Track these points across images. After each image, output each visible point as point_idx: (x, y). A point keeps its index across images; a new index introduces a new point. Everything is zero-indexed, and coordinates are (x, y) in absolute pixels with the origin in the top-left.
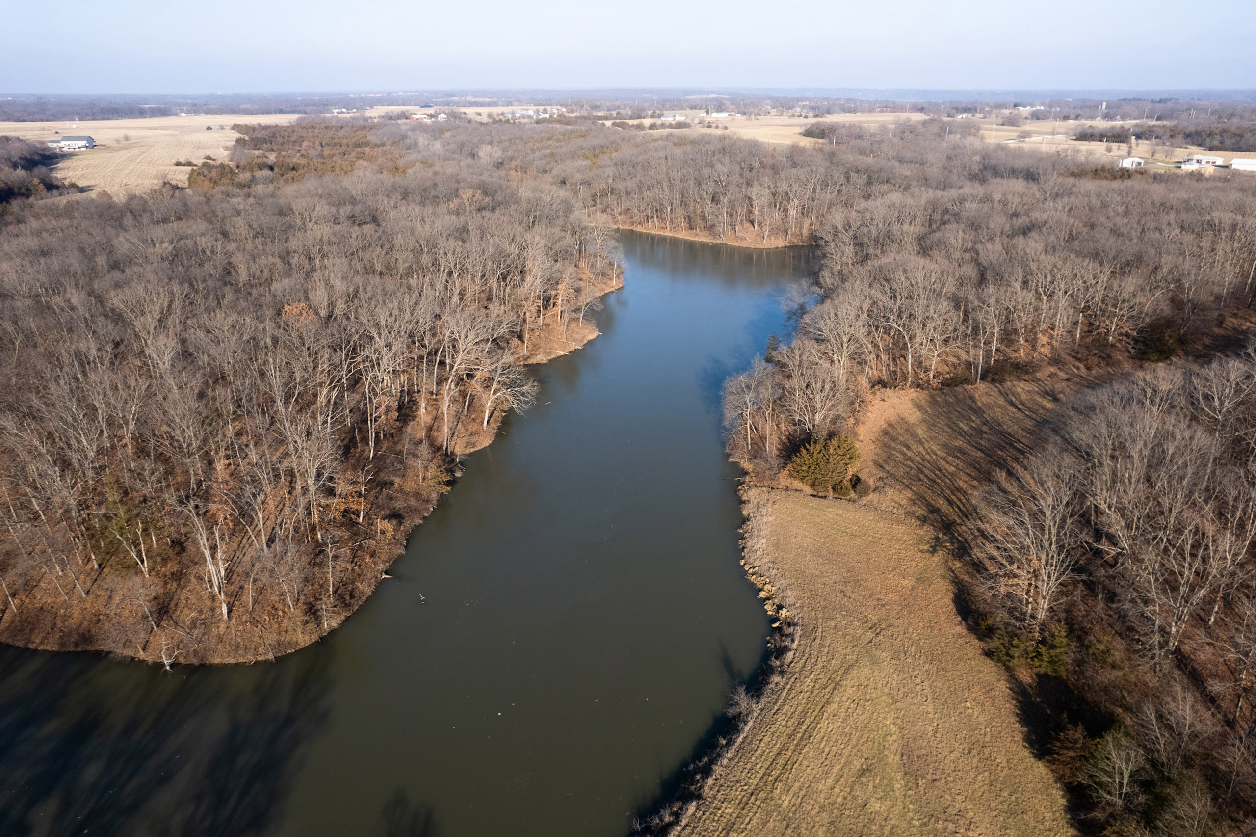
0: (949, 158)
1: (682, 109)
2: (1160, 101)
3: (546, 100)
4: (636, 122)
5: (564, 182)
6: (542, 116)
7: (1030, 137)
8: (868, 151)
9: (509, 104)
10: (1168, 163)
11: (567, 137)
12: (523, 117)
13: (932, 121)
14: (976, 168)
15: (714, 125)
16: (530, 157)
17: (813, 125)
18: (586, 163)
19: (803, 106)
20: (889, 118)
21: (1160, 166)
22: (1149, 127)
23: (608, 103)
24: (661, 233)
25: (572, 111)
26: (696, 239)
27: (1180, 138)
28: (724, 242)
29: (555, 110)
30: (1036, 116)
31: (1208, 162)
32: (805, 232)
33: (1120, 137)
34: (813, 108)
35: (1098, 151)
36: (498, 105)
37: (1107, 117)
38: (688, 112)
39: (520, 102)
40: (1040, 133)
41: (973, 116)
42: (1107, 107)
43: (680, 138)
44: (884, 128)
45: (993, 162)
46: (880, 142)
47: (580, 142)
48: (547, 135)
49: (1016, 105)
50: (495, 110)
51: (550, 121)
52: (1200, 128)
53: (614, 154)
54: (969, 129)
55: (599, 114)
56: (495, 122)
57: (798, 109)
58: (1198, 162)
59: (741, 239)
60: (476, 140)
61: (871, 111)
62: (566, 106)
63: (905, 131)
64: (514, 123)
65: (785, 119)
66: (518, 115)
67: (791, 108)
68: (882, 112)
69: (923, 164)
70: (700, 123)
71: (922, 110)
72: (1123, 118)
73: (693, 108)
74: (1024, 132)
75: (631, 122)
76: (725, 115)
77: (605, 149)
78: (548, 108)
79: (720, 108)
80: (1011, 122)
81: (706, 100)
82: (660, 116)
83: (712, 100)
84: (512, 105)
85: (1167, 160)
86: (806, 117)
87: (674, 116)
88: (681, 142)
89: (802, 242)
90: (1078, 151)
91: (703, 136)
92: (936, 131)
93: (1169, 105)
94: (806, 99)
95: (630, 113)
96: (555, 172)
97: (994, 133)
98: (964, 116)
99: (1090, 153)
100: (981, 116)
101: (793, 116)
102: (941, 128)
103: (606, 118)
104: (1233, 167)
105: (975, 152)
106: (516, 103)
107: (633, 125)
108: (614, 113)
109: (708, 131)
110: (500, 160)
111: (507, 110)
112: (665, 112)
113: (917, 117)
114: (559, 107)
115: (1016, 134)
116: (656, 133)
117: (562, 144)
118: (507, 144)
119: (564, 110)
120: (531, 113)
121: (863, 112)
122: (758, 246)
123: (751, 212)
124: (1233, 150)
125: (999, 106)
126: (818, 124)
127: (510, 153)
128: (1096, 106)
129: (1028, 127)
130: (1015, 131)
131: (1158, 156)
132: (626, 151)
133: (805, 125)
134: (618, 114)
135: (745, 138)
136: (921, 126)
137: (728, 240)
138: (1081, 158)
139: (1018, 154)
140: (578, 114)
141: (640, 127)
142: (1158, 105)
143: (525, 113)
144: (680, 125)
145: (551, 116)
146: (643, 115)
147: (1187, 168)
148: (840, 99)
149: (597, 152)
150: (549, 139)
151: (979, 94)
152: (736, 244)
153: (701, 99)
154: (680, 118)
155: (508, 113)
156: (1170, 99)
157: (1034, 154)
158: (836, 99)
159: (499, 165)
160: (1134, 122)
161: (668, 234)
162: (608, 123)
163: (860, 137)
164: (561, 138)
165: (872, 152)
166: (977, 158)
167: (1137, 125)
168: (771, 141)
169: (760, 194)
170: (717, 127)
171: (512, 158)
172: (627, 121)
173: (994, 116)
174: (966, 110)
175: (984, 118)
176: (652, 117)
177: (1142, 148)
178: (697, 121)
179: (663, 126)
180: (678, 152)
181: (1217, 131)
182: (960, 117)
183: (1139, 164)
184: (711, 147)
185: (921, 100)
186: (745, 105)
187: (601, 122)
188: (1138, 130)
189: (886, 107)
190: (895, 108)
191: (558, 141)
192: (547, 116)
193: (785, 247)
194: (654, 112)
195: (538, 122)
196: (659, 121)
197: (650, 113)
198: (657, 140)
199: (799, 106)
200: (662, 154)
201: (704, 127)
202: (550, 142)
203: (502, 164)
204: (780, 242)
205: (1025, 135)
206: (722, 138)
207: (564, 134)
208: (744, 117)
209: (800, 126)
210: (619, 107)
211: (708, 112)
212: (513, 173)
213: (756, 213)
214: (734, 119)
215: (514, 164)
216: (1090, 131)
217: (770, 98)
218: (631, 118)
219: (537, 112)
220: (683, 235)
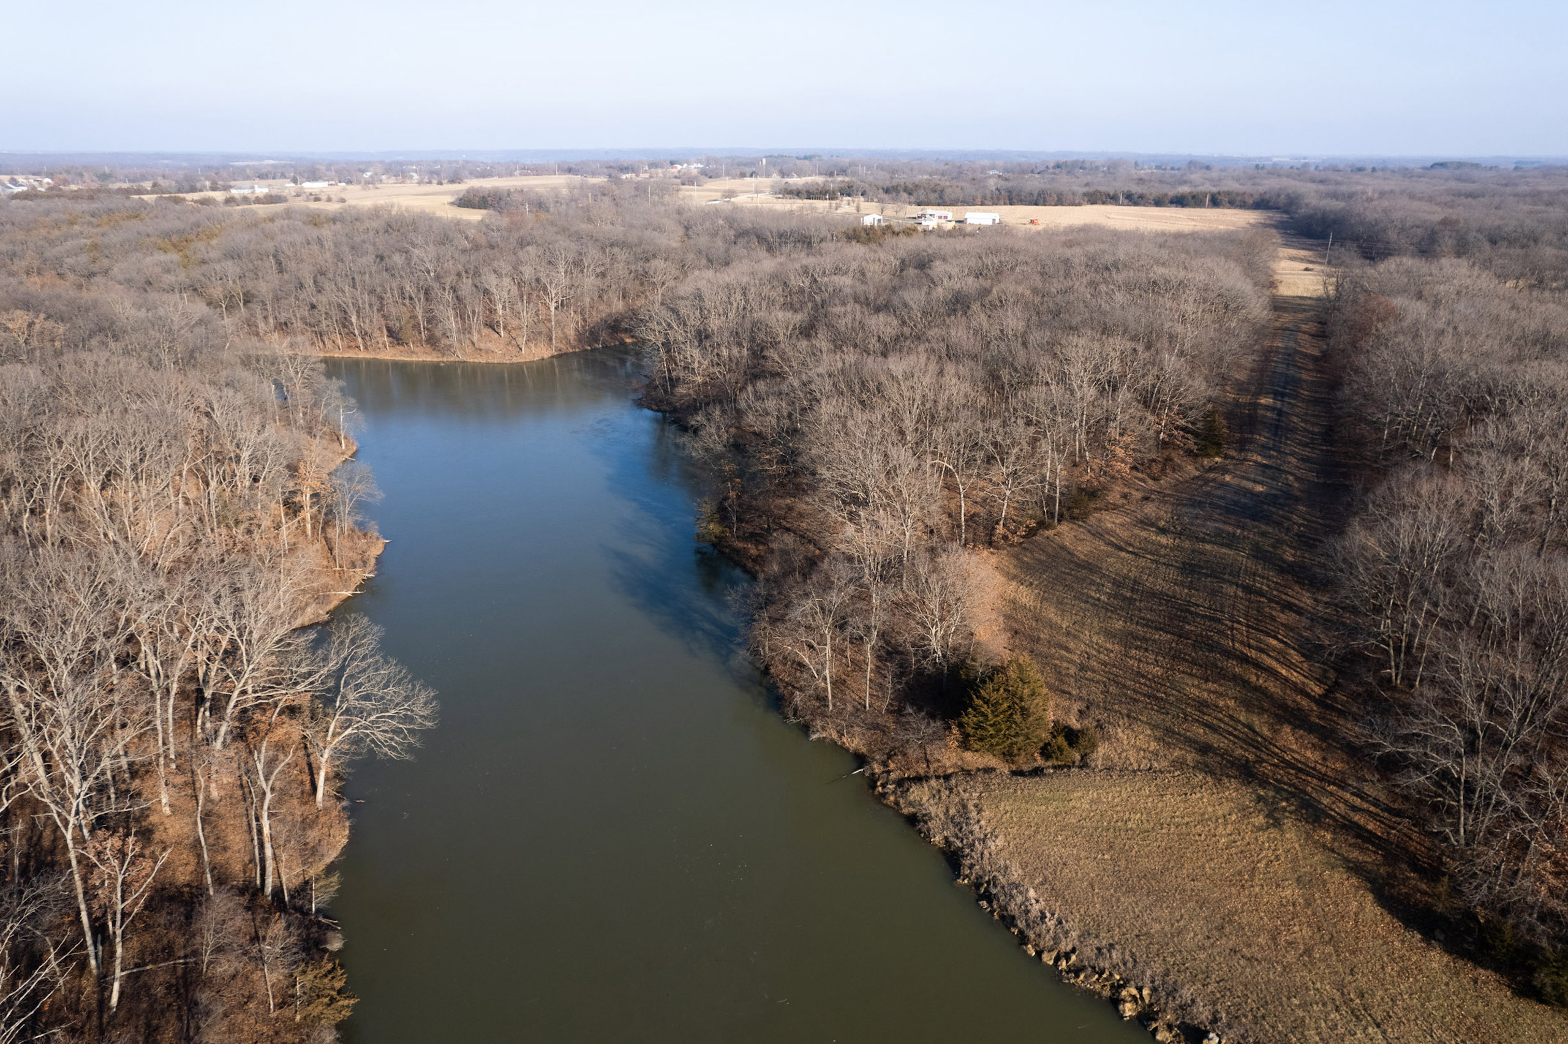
4: (195, 196)
6: (17, 190)
10: (904, 219)
15: (324, 198)
19: (420, 172)
21: (902, 223)
24: (351, 354)
25: (65, 182)
26: (414, 359)
28: (462, 358)
30: (708, 174)
31: (940, 218)
32: (571, 333)
33: (825, 194)
37: (783, 174)
38: (260, 180)
40: (739, 191)
41: (639, 175)
49: (669, 162)
51: (42, 195)
52: (890, 184)
53: (212, 242)
55: (121, 186)
58: (931, 217)
59: (487, 352)
62: (49, 175)
65: (413, 187)
67: (406, 173)
70: (298, 195)
74: (719, 191)
76: (325, 184)
79: (314, 176)
80: (691, 181)
81: (274, 164)
82: (227, 186)
85: (901, 215)
87: (253, 188)
89: (573, 347)
94: (404, 163)
97: (689, 194)
101: (418, 181)
103: (140, 192)
104: (969, 221)
108: (147, 185)
112: (229, 181)
116: (251, 210)
117: (105, 229)
119: (49, 180)
122: (515, 360)
126: (466, 191)
133: (457, 192)
134: (155, 185)
136: (609, 189)
137: (462, 354)
141: (210, 203)
145: (34, 189)
146: (198, 185)
147: (929, 223)
152: (482, 360)
153: (262, 163)
154: (260, 189)
160: (817, 178)
161: (362, 355)
167: (824, 182)
170: (329, 200)
172: (180, 195)
176: (215, 188)
177: (863, 204)
178: (289, 192)
179: (249, 200)
187: (136, 197)
192: (25, 189)
193: (553, 357)
194: (212, 182)
196: (234, 194)
197: (206, 182)
204: (541, 352)
205: (724, 195)
208: (355, 186)
209: (452, 193)
213: (500, 313)
214: (342, 189)
216: (793, 188)
218: (181, 190)
220: (390, 354)
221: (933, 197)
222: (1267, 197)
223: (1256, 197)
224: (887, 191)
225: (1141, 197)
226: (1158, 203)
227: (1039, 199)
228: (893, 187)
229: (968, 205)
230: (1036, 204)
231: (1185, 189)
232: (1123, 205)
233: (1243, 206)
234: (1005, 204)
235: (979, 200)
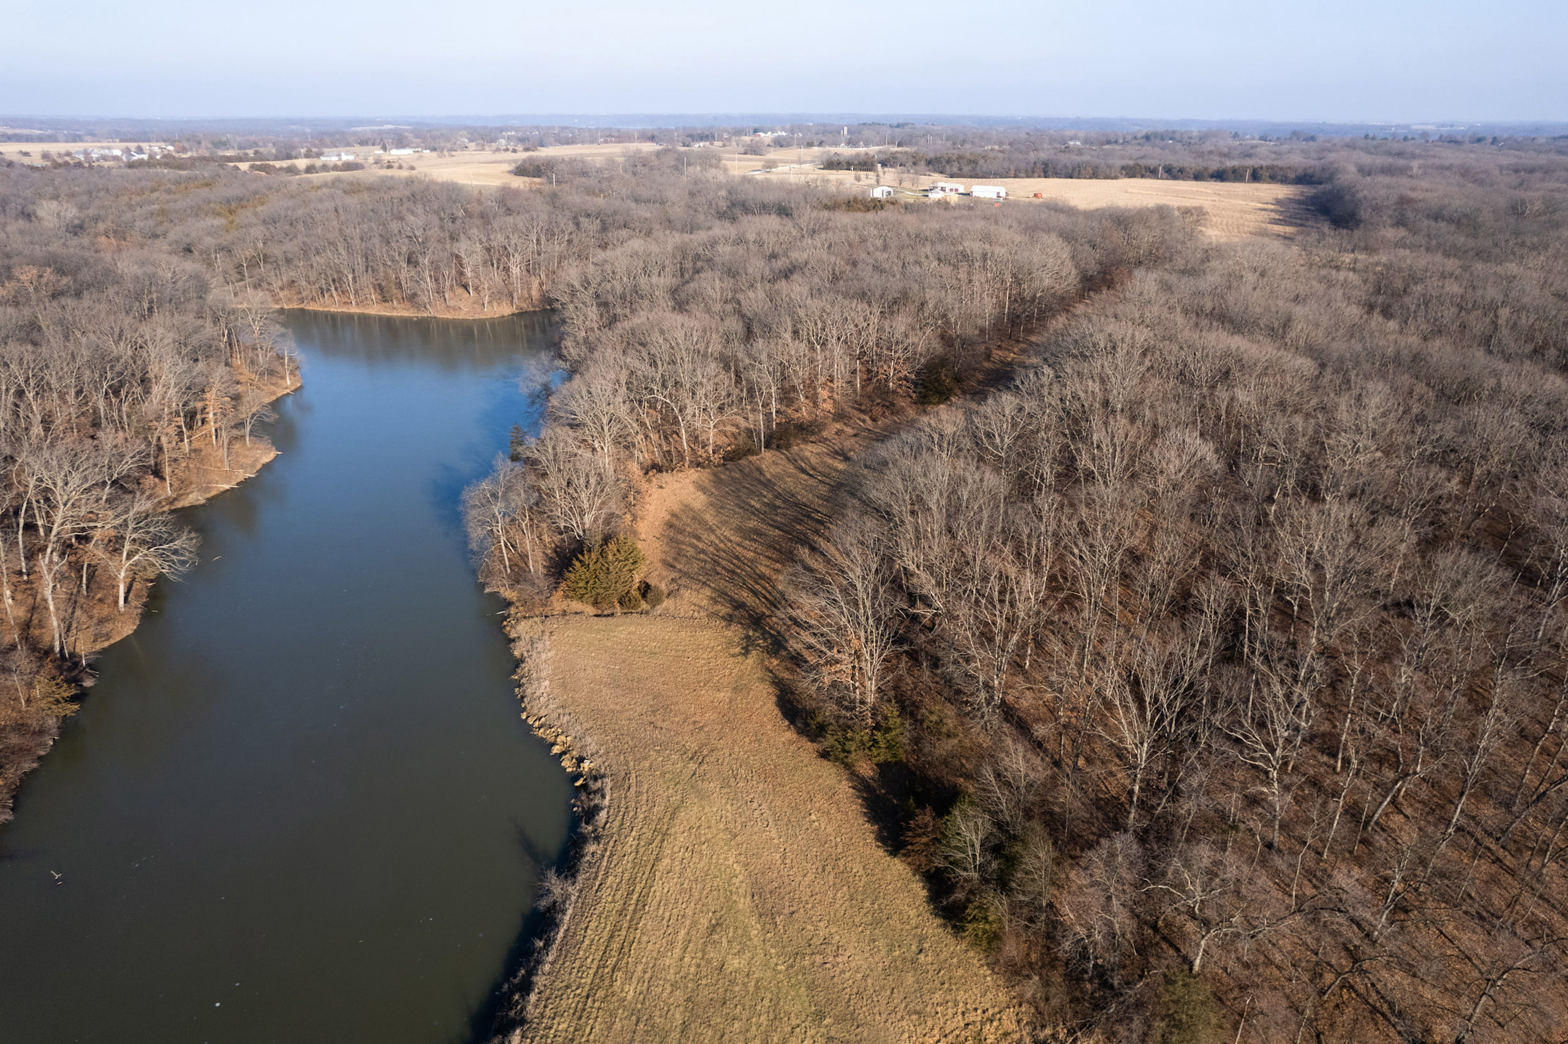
0: (692, 195)
1: (349, 145)
2: (898, 126)
3: (140, 133)
4: (285, 164)
5: (188, 250)
6: (137, 157)
7: (777, 167)
8: (597, 191)
9: (77, 138)
10: (915, 191)
11: (183, 186)
12: (104, 158)
13: (666, 151)
14: (723, 205)
15: (396, 165)
16: (128, 216)
17: (525, 161)
18: (218, 221)
19: (509, 138)
20: (615, 150)
21: (909, 196)
22: (892, 153)
23: (239, 139)
24: (345, 309)
25: (184, 150)
27: (922, 166)
28: (433, 314)
29: (157, 149)
30: (779, 143)
31: (951, 190)
32: (535, 293)
33: (865, 165)
34: (521, 140)
35: (847, 181)
36: (56, 141)
37: (851, 143)
38: (357, 148)
39: (94, 136)
40: (785, 162)
41: (712, 144)
42: (849, 132)
43: (351, 184)
44: (611, 162)
45: (741, 197)
46: (610, 179)
47: (205, 192)
48: (150, 184)
49: (756, 131)
50: (54, 148)
51: (151, 163)
52: (938, 155)
53: (260, 209)
54: (709, 160)
55: (228, 153)
56: (57, 166)
57: (503, 142)
58: (943, 189)
59: (454, 309)
60: (28, 193)
61: (593, 141)
62: (172, 142)
63: (638, 165)
64: (91, 167)
65: (487, 155)
66: (95, 156)
67: (494, 140)
68: (606, 142)
69: (663, 203)
70: (376, 163)
71: (652, 138)
72: (866, 145)
73: (363, 143)
74: (769, 161)
75: (278, 164)
76: (409, 151)
77: (244, 203)
78: (145, 146)
79: (401, 143)
80: (753, 150)
81: (380, 132)
82: (319, 155)
83: (389, 132)
84: (81, 140)
85: (914, 188)
86: (514, 151)
87: (339, 155)
88: (354, 188)
89: (534, 306)
90: (828, 181)
91: (383, 180)
92: (672, 163)
93: (907, 129)
94: (511, 129)
95: (274, 151)
96: (172, 236)
97: (736, 163)
98: (702, 144)
99: (840, 183)
100: (720, 144)
101: (498, 150)
102: (678, 159)
103: (240, 159)
104: (974, 194)
105: (720, 187)
106: (89, 138)
107: (281, 169)
108: (251, 153)
109: (389, 173)
110: (77, 222)
111: (75, 147)
112: (326, 150)
113: (649, 147)
114: (163, 145)
115: (761, 164)
116: (317, 177)
117: (176, 196)
118: (85, 198)
119: (171, 148)
120: (117, 152)
121: (583, 143)
122: (477, 317)
123: (462, 274)
124: (971, 177)
125: (739, 132)
126: (530, 159)
127: (91, 212)
128: (838, 131)
129: (774, 155)
130: (760, 160)
131: (907, 184)
132: (276, 204)
133: (514, 161)
134: (256, 153)
135: (440, 180)
136: (654, 158)
137: (437, 311)
138: (832, 188)
139: (767, 186)
140: (195, 154)
141: (291, 170)
142: (897, 130)
143: (107, 152)
144: (349, 167)
145: (151, 157)
146: (294, 153)
147: (935, 196)
148: (553, 128)
149: (232, 206)
150: (153, 190)
151: (715, 118)
152: (449, 316)
153: (373, 132)
154: (347, 157)
155: (78, 153)
156: (907, 124)
157: (782, 186)
158: (549, 128)
159: (77, 229)
160: (877, 148)
161: (354, 310)
162: (244, 166)
163: (584, 174)
164: (173, 187)
165: (601, 191)
166: (723, 193)
167: (880, 152)
168: (475, 183)
169: (470, 251)
171: (96, 219)
172: (271, 163)
173: (734, 143)
174: (702, 137)
175: (724, 146)
176: (307, 156)
177: (889, 175)
178: (371, 160)
179: (325, 168)
180: (352, 201)
181: (954, 158)
182: (697, 145)
183: (889, 193)
184: (395, 194)
185: (649, 127)
186: (434, 138)
187: (232, 164)
188: (883, 157)
189: (610, 136)
190: (621, 137)
191: (169, 192)
192: (145, 157)
193: (513, 314)
194: (309, 151)
195: (131, 165)
196: (318, 162)
197: (303, 151)
198: (319, 188)
199: (503, 137)
200: (329, 205)
201: (382, 167)
202: (155, 195)
203: (81, 227)
204: (505, 310)
205: (770, 165)
206: (409, 182)
207: (177, 183)
208: (434, 154)
209: (509, 162)
210: (255, 144)
211: (384, 148)
212: (103, 239)
213: (469, 275)
214: (421, 157)
215: (101, 226)
216: (836, 159)
217: (466, 128)
218: (277, 158)
219: (127, 151)
220: (376, 309)
225: (1181, 171)
226: (1198, 177)
232: (1162, 178)
233: (1284, 181)
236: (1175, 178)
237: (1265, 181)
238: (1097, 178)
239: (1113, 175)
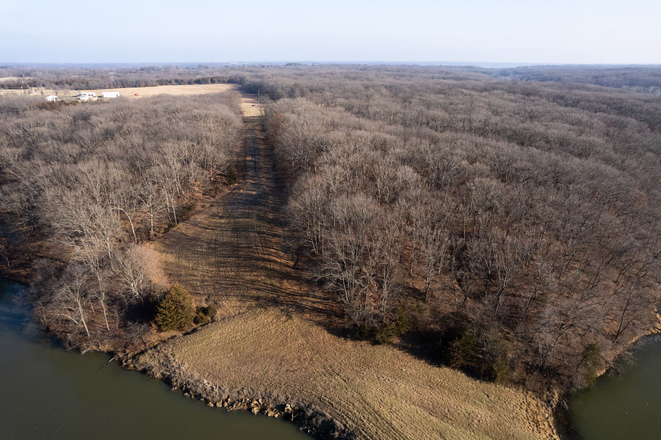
10: (70, 97)
31: (89, 95)
58: (85, 95)
85: (67, 95)
147: (84, 99)
183: (56, 98)
221: (83, 86)
222: (232, 78)
223: (228, 78)
224: (57, 84)
225: (182, 81)
226: (190, 83)
227: (136, 84)
228: (60, 82)
229: (102, 88)
230: (136, 87)
231: (199, 77)
232: (175, 85)
233: (224, 82)
234: (121, 87)
235: (107, 86)
236: (180, 84)
237: (216, 83)
238: (147, 86)
239: (154, 85)
